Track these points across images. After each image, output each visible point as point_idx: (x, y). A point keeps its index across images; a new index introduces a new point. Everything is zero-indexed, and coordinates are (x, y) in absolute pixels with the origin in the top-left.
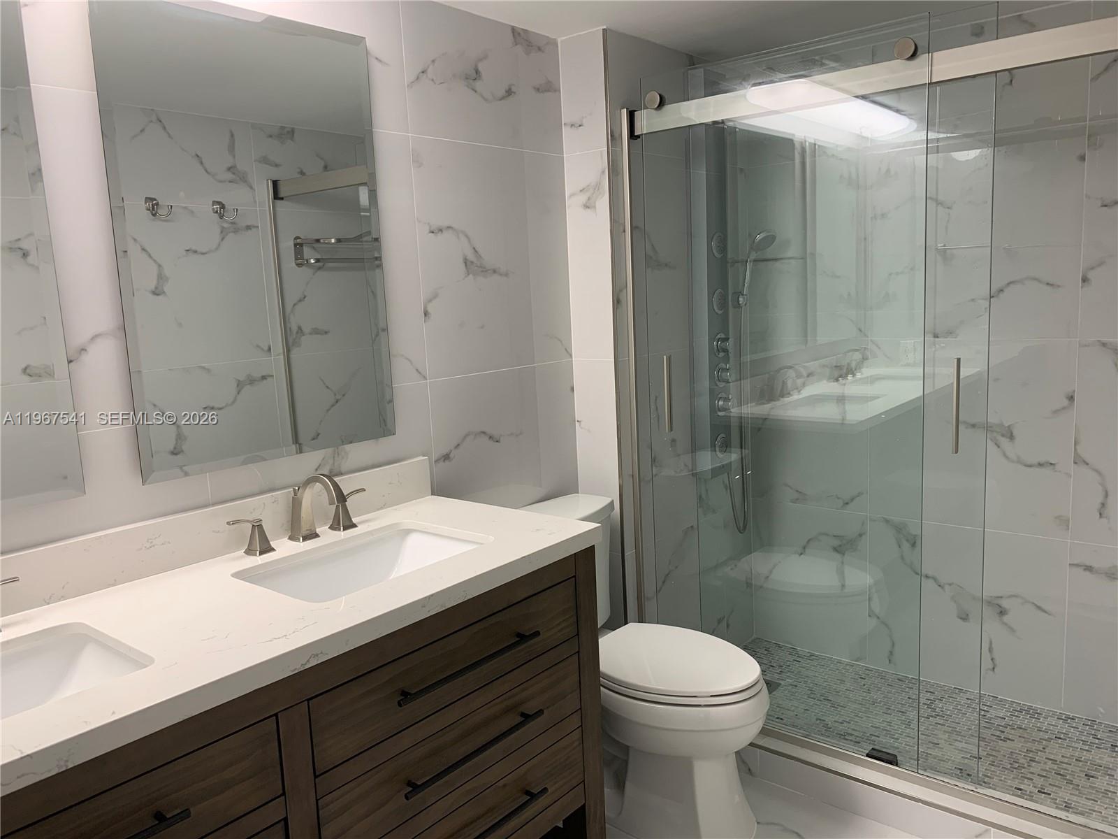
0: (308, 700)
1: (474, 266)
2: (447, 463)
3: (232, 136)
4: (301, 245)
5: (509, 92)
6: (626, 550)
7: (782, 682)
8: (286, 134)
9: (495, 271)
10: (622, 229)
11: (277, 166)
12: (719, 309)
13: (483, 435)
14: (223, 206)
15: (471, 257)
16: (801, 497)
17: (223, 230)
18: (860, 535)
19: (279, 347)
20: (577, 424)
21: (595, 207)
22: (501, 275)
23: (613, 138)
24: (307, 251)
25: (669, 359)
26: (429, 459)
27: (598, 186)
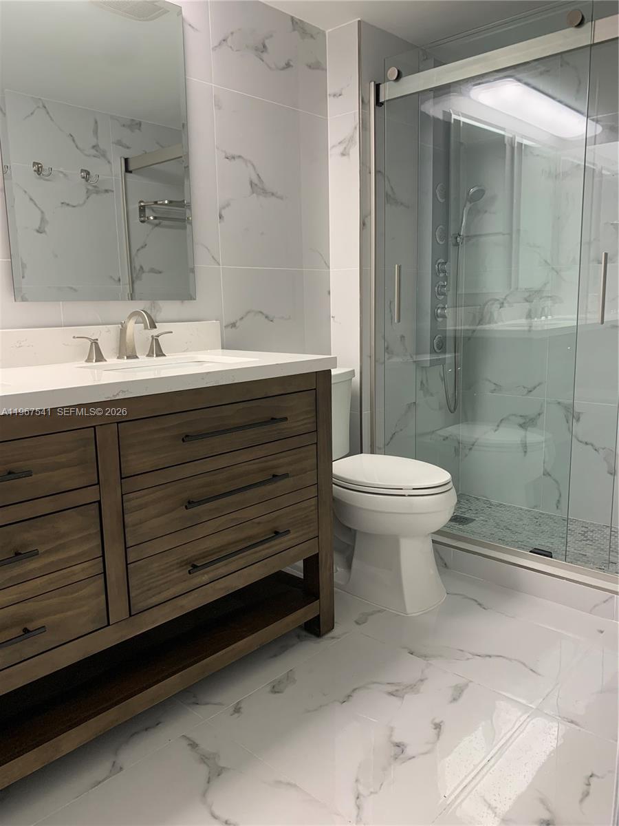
0: (118, 423)
1: (257, 187)
2: (233, 329)
3: (96, 122)
4: (144, 206)
5: (288, 65)
6: (363, 410)
7: (477, 519)
8: (135, 125)
9: (273, 194)
10: (368, 171)
11: (128, 148)
12: (440, 238)
13: (260, 314)
14: (88, 173)
15: (256, 181)
16: (498, 388)
17: (88, 191)
18: (539, 414)
19: (126, 279)
20: (332, 319)
21: (349, 154)
22: (277, 197)
23: (363, 102)
24: (148, 212)
25: (400, 267)
26: (220, 323)
27: (351, 139)
